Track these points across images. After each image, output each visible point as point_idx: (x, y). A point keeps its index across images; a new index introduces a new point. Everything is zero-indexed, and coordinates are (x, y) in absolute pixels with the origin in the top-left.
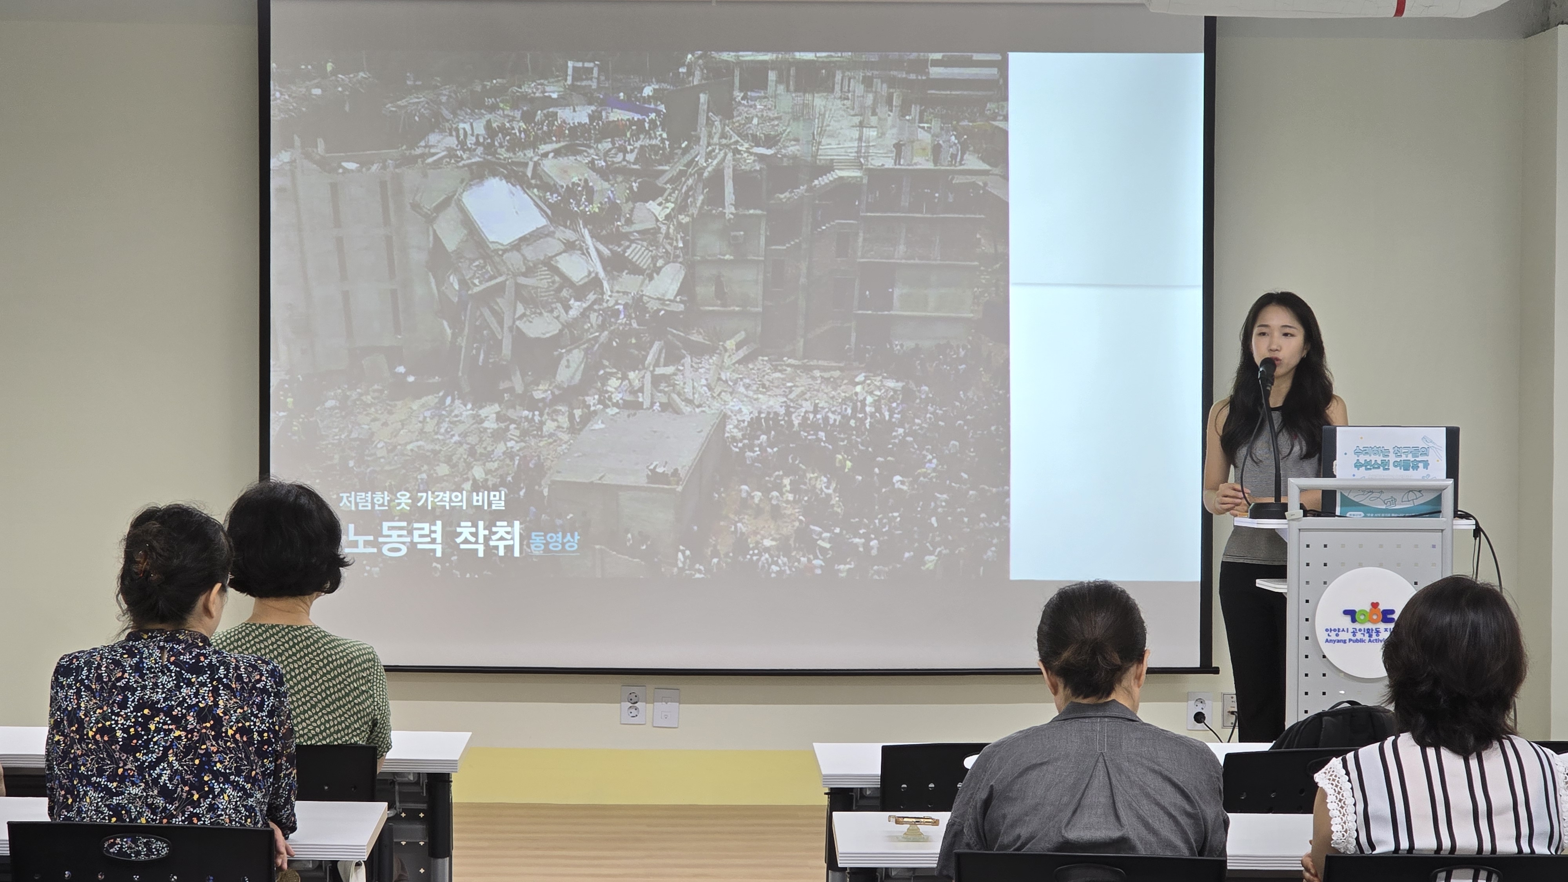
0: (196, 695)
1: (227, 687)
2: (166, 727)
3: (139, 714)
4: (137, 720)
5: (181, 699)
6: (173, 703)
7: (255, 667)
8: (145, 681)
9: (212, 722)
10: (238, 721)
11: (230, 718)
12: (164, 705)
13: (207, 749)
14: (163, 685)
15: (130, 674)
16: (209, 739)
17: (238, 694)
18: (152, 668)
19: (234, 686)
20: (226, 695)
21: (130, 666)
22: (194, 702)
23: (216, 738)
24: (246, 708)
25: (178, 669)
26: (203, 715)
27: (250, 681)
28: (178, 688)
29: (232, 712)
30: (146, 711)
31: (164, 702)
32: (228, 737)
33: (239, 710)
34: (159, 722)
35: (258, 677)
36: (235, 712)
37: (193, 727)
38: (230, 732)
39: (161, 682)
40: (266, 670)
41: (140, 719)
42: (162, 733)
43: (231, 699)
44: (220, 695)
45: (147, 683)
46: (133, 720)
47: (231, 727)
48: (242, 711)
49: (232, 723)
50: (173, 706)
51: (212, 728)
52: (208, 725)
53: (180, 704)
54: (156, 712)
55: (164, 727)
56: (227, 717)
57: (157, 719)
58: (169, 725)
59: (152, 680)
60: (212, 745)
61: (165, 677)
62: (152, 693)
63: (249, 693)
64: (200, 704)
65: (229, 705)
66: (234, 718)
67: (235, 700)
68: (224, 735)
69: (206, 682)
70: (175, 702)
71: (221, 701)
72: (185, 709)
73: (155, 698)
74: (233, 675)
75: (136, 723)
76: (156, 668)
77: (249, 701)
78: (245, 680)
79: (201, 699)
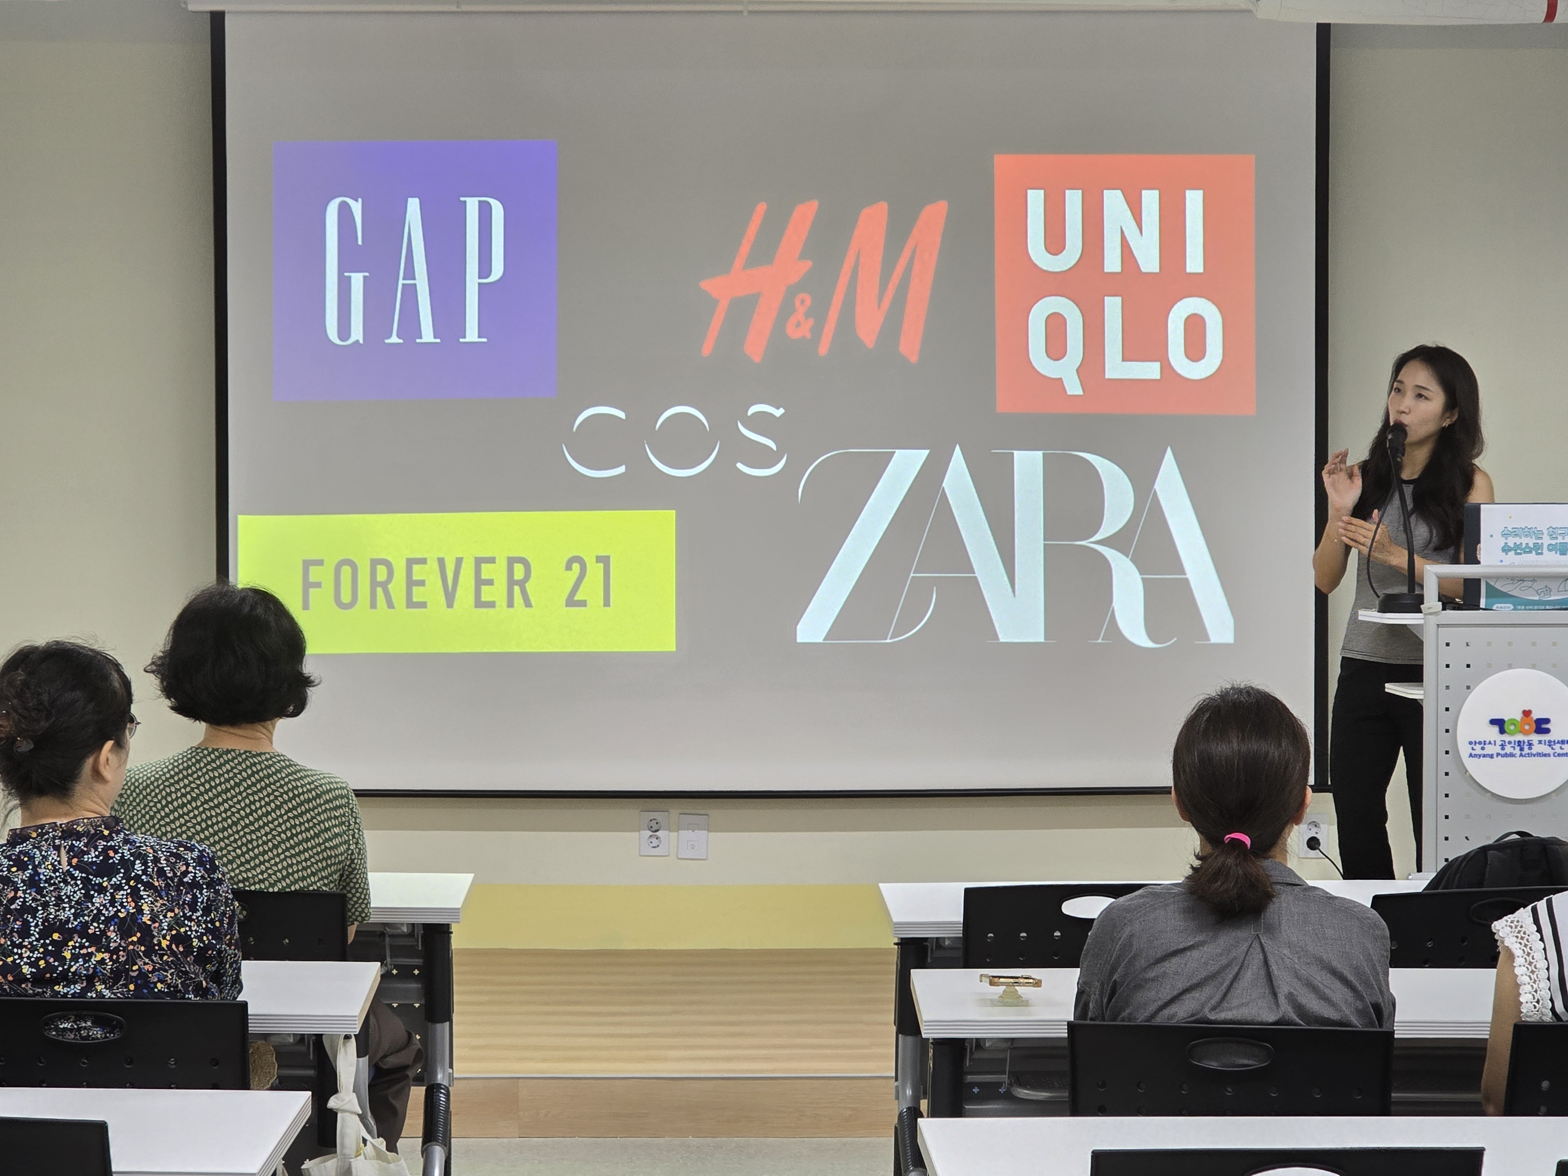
0: (112, 902)
1: (149, 886)
2: (84, 951)
3: (48, 941)
4: (46, 950)
5: (95, 912)
6: (86, 918)
7: (178, 857)
8: (44, 896)
9: (139, 935)
10: (170, 928)
11: (160, 925)
12: (76, 923)
13: (140, 969)
14: (68, 897)
15: (24, 892)
16: (140, 957)
17: (163, 893)
18: (51, 878)
19: (156, 884)
20: (148, 896)
21: (23, 881)
22: (112, 913)
23: (147, 954)
24: (177, 911)
25: (84, 875)
26: (127, 926)
27: (175, 874)
28: (89, 897)
29: (161, 917)
30: (56, 936)
31: (75, 920)
32: (163, 949)
33: (169, 914)
34: (74, 947)
35: (184, 868)
36: (165, 916)
37: (116, 945)
38: (164, 944)
39: (65, 894)
40: (192, 858)
41: (50, 948)
42: (80, 960)
43: (157, 901)
44: (141, 898)
45: (47, 898)
46: (41, 950)
47: (164, 938)
48: (172, 914)
49: (164, 932)
50: (87, 922)
51: (140, 942)
52: (135, 939)
53: (96, 918)
54: (68, 935)
55: (82, 952)
56: (157, 925)
57: (71, 943)
58: (87, 948)
59: (54, 894)
60: (145, 964)
61: (70, 887)
62: (58, 910)
63: (177, 891)
64: (119, 914)
65: (155, 909)
66: (165, 925)
67: (161, 901)
68: (157, 948)
69: (121, 883)
70: (89, 916)
71: (145, 905)
72: (102, 923)
73: (63, 916)
74: (153, 869)
75: (46, 953)
76: (57, 877)
77: (178, 901)
78: (169, 875)
79: (119, 908)
